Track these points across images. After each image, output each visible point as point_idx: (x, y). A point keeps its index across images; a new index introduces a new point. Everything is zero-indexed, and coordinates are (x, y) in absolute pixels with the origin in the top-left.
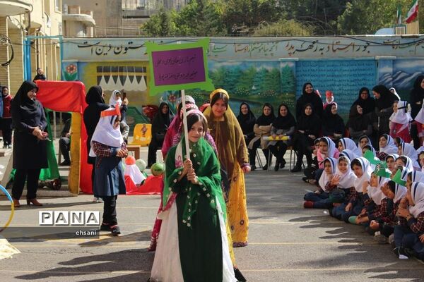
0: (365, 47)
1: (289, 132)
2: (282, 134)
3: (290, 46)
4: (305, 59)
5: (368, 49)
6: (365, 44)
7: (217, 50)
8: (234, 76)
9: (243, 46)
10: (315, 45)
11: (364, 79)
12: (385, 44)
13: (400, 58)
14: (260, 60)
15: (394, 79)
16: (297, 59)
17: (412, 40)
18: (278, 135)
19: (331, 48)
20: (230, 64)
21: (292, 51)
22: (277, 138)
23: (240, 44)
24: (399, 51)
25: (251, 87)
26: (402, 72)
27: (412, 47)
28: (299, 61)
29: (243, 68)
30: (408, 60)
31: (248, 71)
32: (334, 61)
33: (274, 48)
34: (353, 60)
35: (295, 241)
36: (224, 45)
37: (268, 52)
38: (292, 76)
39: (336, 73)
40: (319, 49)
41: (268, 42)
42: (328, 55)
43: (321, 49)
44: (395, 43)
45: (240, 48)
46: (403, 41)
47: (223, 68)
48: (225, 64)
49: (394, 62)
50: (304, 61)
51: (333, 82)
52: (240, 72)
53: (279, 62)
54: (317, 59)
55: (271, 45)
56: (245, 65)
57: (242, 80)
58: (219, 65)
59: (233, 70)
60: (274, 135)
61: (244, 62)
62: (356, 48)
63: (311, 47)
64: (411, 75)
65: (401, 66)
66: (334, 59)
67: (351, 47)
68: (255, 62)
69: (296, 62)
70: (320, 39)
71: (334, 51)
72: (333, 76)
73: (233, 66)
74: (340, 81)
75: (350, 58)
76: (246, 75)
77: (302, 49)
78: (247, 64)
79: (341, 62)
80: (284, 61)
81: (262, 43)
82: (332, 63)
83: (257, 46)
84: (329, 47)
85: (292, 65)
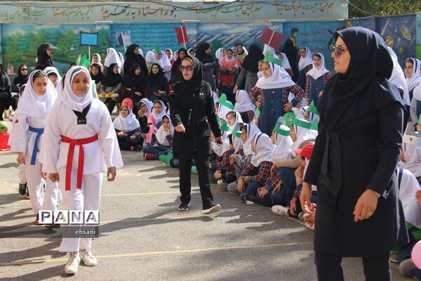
0: (172, 11)
1: (116, 89)
2: (111, 91)
3: (104, 11)
4: (119, 22)
5: (175, 13)
6: (172, 8)
7: (37, 14)
8: (53, 38)
9: (61, 10)
10: (127, 9)
11: (171, 41)
12: (190, 9)
13: (203, 21)
14: (77, 23)
15: (198, 40)
16: (111, 22)
17: (213, 6)
18: (107, 92)
19: (142, 12)
20: (50, 27)
21: (107, 15)
22: (107, 96)
23: (58, 9)
24: (201, 15)
25: (69, 48)
26: (205, 34)
27: (213, 12)
28: (114, 24)
29: (62, 31)
30: (210, 23)
31: (66, 34)
32: (145, 24)
33: (90, 12)
34: (162, 24)
35: (146, 191)
36: (43, 9)
37: (84, 16)
38: (107, 38)
39: (147, 35)
40: (130, 13)
41: (84, 6)
42: (139, 19)
43: (133, 13)
44: (198, 8)
45: (58, 12)
46: (205, 6)
47: (43, 30)
48: (45, 27)
49: (198, 25)
50: (117, 24)
51: (144, 44)
52: (59, 34)
53: (95, 25)
54: (129, 22)
55: (87, 9)
56: (64, 28)
57: (61, 42)
58: (39, 28)
59: (53, 32)
60: (104, 93)
61: (63, 25)
62: (164, 12)
63: (124, 11)
64: (213, 37)
65: (204, 28)
66: (145, 22)
67: (160, 12)
68: (73, 25)
69: (111, 25)
70: (133, 4)
71: (144, 15)
72: (144, 38)
73: (52, 29)
74: (150, 42)
75: (159, 21)
76: (64, 37)
77: (117, 12)
78: (66, 27)
79: (152, 24)
80: (99, 24)
81: (79, 7)
82: (143, 26)
83: (74, 10)
84: (139, 12)
85: (107, 28)
